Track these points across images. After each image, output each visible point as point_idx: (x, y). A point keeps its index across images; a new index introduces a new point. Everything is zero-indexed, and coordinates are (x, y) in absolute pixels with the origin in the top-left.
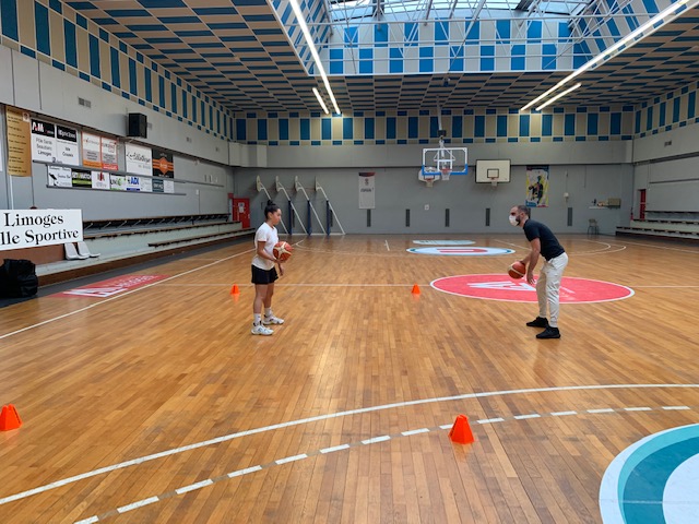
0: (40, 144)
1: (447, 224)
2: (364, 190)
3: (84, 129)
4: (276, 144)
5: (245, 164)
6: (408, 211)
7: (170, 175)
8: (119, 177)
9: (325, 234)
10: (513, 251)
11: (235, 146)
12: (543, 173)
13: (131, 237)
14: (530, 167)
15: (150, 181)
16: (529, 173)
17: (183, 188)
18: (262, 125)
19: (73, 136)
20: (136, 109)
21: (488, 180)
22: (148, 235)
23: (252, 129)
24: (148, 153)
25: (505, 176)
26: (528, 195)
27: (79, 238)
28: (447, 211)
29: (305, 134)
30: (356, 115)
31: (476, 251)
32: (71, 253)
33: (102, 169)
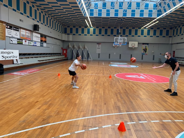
0: (8, 31)
1: (120, 58)
2: (98, 48)
3: (21, 28)
4: (75, 35)
5: (66, 40)
6: (110, 54)
7: (45, 42)
8: (31, 42)
9: (87, 60)
10: (138, 67)
11: (64, 35)
12: (147, 45)
13: (33, 58)
14: (143, 44)
15: (40, 43)
16: (143, 45)
17: (49, 46)
18: (71, 29)
19: (18, 30)
20: (36, 23)
21: (132, 47)
22: (38, 58)
23: (68, 30)
24: (39, 36)
25: (136, 46)
26: (143, 51)
27: (18, 58)
28: (120, 55)
29: (83, 32)
30: (97, 28)
31: (128, 66)
32: (15, 62)
33: (26, 40)
